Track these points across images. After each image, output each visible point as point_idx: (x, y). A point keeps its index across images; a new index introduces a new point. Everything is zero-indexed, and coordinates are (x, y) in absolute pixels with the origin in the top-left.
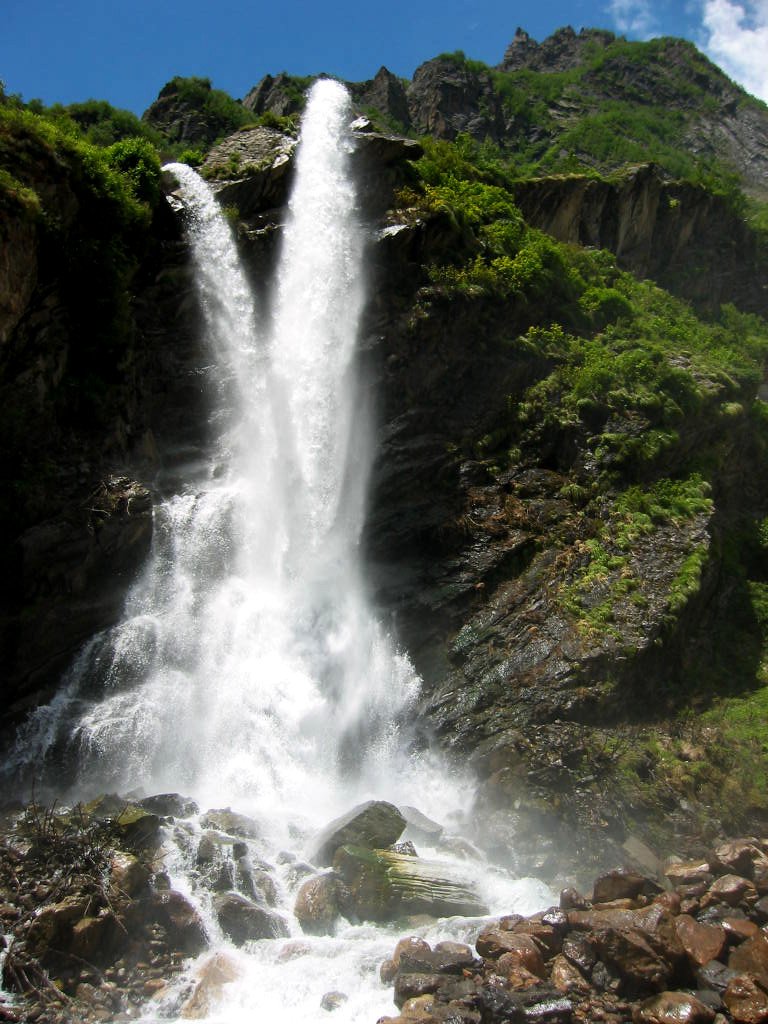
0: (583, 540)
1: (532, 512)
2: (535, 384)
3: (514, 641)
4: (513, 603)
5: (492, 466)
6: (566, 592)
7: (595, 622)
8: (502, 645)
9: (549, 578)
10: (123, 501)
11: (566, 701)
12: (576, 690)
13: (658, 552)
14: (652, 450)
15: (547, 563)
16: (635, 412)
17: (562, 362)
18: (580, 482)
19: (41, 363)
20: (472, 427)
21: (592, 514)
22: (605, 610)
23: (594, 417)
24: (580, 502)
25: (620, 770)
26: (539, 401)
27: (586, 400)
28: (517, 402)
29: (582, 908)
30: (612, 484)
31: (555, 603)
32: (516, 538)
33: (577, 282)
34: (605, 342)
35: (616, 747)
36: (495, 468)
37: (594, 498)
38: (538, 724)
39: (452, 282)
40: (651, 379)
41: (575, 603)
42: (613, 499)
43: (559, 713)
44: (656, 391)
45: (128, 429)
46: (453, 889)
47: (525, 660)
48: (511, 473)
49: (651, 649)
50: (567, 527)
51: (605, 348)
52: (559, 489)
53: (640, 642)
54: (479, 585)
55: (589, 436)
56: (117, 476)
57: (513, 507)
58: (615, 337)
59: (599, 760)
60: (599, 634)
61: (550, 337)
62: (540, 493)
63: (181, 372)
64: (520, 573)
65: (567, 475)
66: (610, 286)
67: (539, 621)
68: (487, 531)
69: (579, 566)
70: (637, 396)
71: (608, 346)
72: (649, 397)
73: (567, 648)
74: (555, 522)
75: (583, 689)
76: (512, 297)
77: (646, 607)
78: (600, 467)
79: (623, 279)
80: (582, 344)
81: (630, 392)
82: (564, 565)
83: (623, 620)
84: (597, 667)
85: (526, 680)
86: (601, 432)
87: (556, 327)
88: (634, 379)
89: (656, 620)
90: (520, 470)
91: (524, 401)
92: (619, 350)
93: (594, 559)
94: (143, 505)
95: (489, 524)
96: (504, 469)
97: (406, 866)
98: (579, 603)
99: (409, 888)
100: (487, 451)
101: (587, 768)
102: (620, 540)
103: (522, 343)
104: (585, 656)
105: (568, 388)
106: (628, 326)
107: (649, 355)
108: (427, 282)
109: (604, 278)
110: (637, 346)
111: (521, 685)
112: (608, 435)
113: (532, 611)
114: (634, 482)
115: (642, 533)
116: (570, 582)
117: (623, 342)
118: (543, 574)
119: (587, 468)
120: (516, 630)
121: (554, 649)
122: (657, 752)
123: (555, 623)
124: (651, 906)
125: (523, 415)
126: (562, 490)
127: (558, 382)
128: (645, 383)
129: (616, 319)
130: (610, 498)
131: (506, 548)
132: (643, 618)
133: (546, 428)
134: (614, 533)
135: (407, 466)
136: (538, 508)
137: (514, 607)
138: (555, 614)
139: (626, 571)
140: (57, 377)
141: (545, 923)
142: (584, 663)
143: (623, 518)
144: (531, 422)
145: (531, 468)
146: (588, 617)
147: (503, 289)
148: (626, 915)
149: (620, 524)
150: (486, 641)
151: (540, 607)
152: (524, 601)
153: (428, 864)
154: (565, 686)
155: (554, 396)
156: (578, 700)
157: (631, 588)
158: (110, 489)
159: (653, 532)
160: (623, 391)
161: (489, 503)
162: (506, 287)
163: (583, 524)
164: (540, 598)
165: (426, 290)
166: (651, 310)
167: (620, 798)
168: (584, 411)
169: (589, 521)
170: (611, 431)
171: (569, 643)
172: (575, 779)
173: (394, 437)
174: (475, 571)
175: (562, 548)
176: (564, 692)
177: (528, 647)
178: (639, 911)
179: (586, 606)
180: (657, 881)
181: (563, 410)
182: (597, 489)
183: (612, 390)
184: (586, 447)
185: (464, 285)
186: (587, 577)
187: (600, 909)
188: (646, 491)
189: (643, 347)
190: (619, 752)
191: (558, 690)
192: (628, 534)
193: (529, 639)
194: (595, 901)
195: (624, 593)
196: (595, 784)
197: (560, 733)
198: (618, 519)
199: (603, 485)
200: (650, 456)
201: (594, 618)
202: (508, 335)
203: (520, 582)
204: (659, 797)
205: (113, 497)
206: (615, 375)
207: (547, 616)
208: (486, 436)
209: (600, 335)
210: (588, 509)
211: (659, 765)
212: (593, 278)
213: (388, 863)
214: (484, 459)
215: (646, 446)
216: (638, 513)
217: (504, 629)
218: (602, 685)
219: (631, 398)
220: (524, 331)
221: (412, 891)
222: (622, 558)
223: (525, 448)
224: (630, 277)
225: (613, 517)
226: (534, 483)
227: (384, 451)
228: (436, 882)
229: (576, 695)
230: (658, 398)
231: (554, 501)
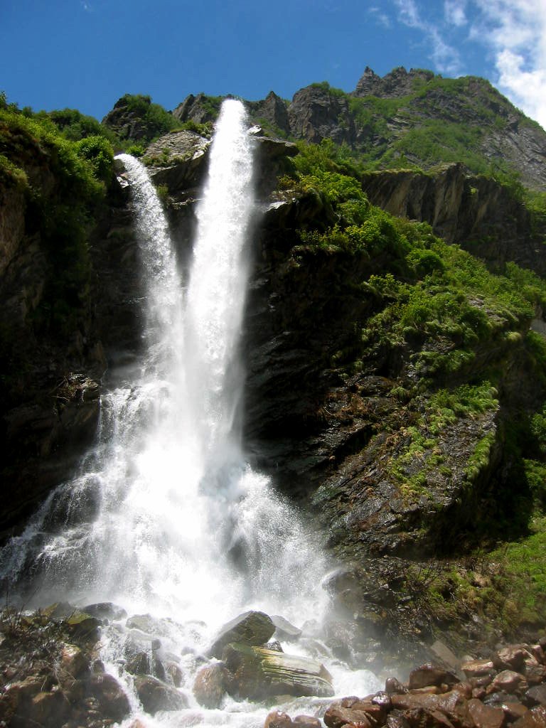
0: (406, 427)
1: (370, 407)
2: (374, 316)
3: (355, 498)
4: (355, 471)
5: (342, 372)
6: (393, 463)
7: (414, 485)
8: (346, 501)
9: (381, 453)
10: (79, 391)
11: (392, 542)
12: (399, 534)
13: (459, 436)
14: (455, 364)
15: (380, 443)
16: (444, 337)
17: (393, 300)
18: (404, 386)
19: (24, 292)
20: (329, 345)
21: (412, 409)
22: (421, 477)
23: (416, 340)
24: (405, 400)
25: (430, 592)
26: (377, 328)
27: (410, 328)
28: (361, 328)
29: (401, 692)
30: (428, 388)
31: (385, 471)
32: (359, 425)
33: (405, 245)
34: (423, 287)
35: (427, 576)
36: (344, 374)
37: (414, 397)
38: (372, 558)
39: (316, 242)
40: (456, 314)
41: (399, 472)
42: (428, 398)
43: (386, 550)
44: (460, 323)
45: (85, 340)
46: (308, 676)
47: (363, 512)
48: (355, 378)
49: (453, 506)
50: (395, 418)
51: (424, 291)
52: (389, 391)
53: (446, 501)
54: (331, 458)
55: (411, 353)
56: (75, 373)
57: (357, 402)
58: (431, 284)
59: (415, 585)
60: (416, 494)
61: (385, 283)
62: (376, 393)
63: (124, 301)
64: (361, 449)
65: (396, 380)
66: (428, 248)
67: (373, 484)
68: (338, 419)
69: (403, 445)
70: (446, 326)
71: (426, 290)
72: (454, 326)
73: (393, 504)
74: (386, 414)
75: (404, 534)
76: (359, 254)
77: (450, 476)
78: (419, 375)
79: (437, 243)
80: (408, 288)
81: (441, 323)
82: (392, 445)
83: (434, 485)
84: (415, 518)
85: (364, 526)
86: (420, 351)
87: (389, 276)
88: (443, 314)
89: (457, 485)
90: (362, 376)
91: (366, 327)
92: (434, 293)
93: (414, 441)
94: (93, 394)
95: (340, 414)
96: (351, 375)
97: (275, 659)
98: (403, 472)
99: (277, 675)
100: (339, 362)
101: (406, 590)
102: (432, 428)
103: (366, 286)
104: (406, 510)
105: (397, 319)
106: (440, 276)
107: (455, 297)
108: (300, 242)
109: (424, 242)
110: (446, 290)
111: (360, 530)
112: (424, 353)
113: (368, 477)
114: (443, 387)
116: (396, 457)
117: (437, 287)
118: (377, 450)
119: (410, 376)
120: (358, 489)
121: (384, 504)
122: (457, 580)
123: (385, 486)
124: (451, 692)
125: (365, 338)
126: (392, 391)
127: (390, 315)
128: (452, 317)
129: (431, 270)
130: (426, 397)
131: (351, 432)
132: (448, 484)
133: (381, 346)
134: (428, 422)
135: (282, 371)
136: (374, 404)
137: (356, 474)
138: (385, 479)
139: (436, 449)
141: (374, 703)
142: (405, 515)
143: (435, 412)
144: (370, 342)
145: (371, 375)
146: (409, 482)
147: (352, 248)
148: (433, 698)
149: (433, 416)
150: (336, 498)
151: (375, 474)
152: (363, 469)
153: (291, 658)
154: (392, 531)
155: (387, 324)
156: (400, 542)
157: (440, 462)
158: (70, 382)
159: (456, 422)
160: (435, 322)
161: (340, 399)
162: (355, 247)
163: (406, 416)
164: (375, 468)
165: (299, 248)
166: (456, 265)
167: (430, 613)
168: (408, 336)
169: (411, 413)
170: (427, 350)
171: (395, 501)
172: (397, 598)
173: (273, 351)
174: (328, 447)
175: (391, 432)
176: (390, 535)
177: (366, 502)
178: (442, 695)
179: (408, 474)
180: (455, 674)
181: (393, 335)
182: (416, 391)
183: (429, 321)
184: (409, 361)
185: (325, 245)
186: (408, 454)
187: (414, 693)
188: (451, 393)
189: (449, 291)
190: (429, 579)
191: (387, 534)
192: (438, 423)
193: (367, 497)
194: (411, 688)
195: (434, 465)
196: (412, 602)
197: (387, 565)
198: (431, 412)
199: (421, 388)
200: (454, 368)
201: (413, 483)
202: (356, 280)
203: (361, 456)
204: (458, 612)
205: (72, 388)
206: (431, 310)
207: (380, 480)
208: (338, 352)
209: (421, 282)
210: (410, 405)
211: (458, 589)
212: (416, 242)
213: (261, 657)
214: (337, 368)
215: (452, 361)
216: (445, 409)
217: (348, 489)
218: (418, 530)
219: (442, 327)
220: (367, 278)
221: (279, 677)
222: (433, 440)
223: (366, 361)
224: (442, 242)
225: (427, 411)
226: (372, 385)
227: (266, 360)
228: (296, 672)
229: (399, 537)
230: (460, 327)
231: (386, 399)
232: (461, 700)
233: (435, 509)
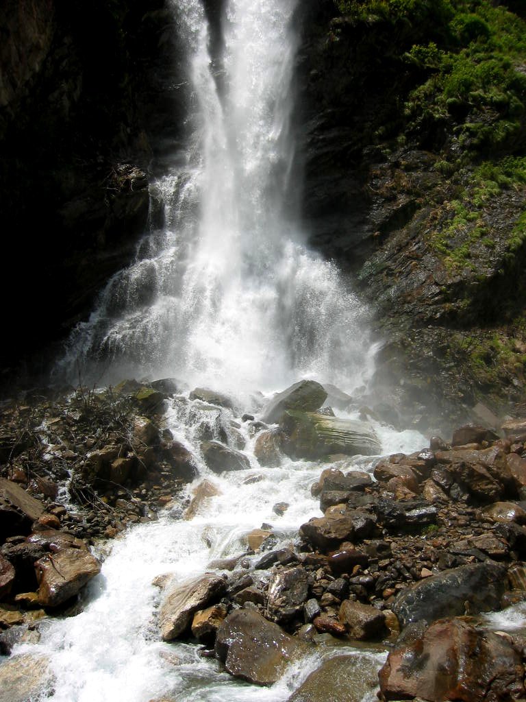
0: (450, 201)
1: (413, 182)
2: (416, 88)
3: (400, 272)
4: (400, 246)
5: (384, 148)
6: (437, 237)
7: (457, 258)
8: (392, 275)
9: (425, 228)
10: (128, 181)
11: (436, 313)
12: (443, 305)
13: (502, 208)
14: (500, 135)
15: (424, 217)
16: (489, 107)
17: (436, 71)
18: (448, 159)
19: (65, 86)
20: (371, 121)
21: (456, 182)
22: (464, 250)
23: (459, 111)
24: (448, 174)
25: (472, 359)
26: (419, 100)
27: (453, 99)
28: (403, 102)
29: (445, 449)
30: (471, 160)
31: (430, 245)
32: (402, 200)
33: (448, 10)
34: (468, 55)
35: (470, 344)
36: (387, 150)
37: (458, 170)
38: (417, 328)
39: (356, 13)
40: (500, 82)
41: (443, 245)
42: (472, 171)
43: (431, 321)
44: (505, 91)
45: (128, 130)
46: (358, 437)
47: (408, 285)
48: (398, 153)
49: (496, 276)
50: (439, 192)
51: (468, 60)
52: (433, 164)
53: (488, 272)
54: (376, 234)
55: (455, 126)
56: (123, 164)
57: (400, 178)
58: (476, 51)
59: (458, 353)
60: (460, 267)
61: (428, 53)
62: (419, 168)
63: (163, 88)
64: (405, 224)
65: (438, 155)
66: (473, 11)
67: (417, 258)
68: (382, 195)
69: (446, 219)
70: (491, 95)
71: (470, 58)
72: (499, 95)
73: (437, 277)
74: (430, 188)
75: (448, 305)
76: (401, 24)
77: (493, 247)
78: (463, 148)
79: (483, 6)
80: (451, 57)
81: (485, 92)
82: (436, 219)
83: (477, 257)
84: (458, 289)
85: (409, 298)
86: (463, 122)
87: (432, 45)
88: (488, 82)
89: (500, 256)
90: (405, 151)
91: (408, 101)
92: (478, 61)
93: (457, 214)
94: (142, 183)
95: (383, 190)
96: (394, 151)
97: (328, 423)
98: (446, 245)
99: (330, 437)
100: (382, 138)
101: (450, 358)
102: (476, 201)
103: (408, 58)
104: (449, 282)
105: (440, 91)
106: (484, 42)
107: (501, 64)
108: (338, 14)
109: (468, 5)
110: (491, 58)
111: (405, 302)
112: (468, 125)
113: (413, 251)
114: (486, 159)
115: (492, 195)
116: (440, 231)
117: (482, 55)
118: (421, 225)
119: (453, 149)
120: (402, 264)
121: (429, 277)
122: (498, 347)
123: (429, 259)
124: (491, 448)
125: (407, 112)
126: (435, 165)
127: (432, 86)
128: (496, 85)
129: (476, 37)
130: (469, 170)
131: (395, 208)
132: (491, 255)
133: (424, 120)
134: (472, 195)
135: (325, 150)
136: (418, 178)
137: (401, 248)
138: (429, 253)
139: (479, 222)
140: (77, 94)
141: (420, 459)
142: (449, 287)
143: (478, 184)
144: (413, 116)
145: (414, 150)
146: (452, 255)
147: (393, 17)
148: (475, 453)
149: (476, 189)
150: (381, 272)
151: (419, 248)
152: (408, 244)
153: (342, 421)
154: (436, 303)
155: (429, 97)
156: (444, 313)
157: (483, 234)
158: (118, 173)
159: (500, 194)
160: (480, 92)
161: (383, 175)
162: (395, 15)
163: (449, 189)
164: (419, 242)
165: (337, 20)
166: (503, 29)
167: (472, 378)
168: (452, 108)
169: (454, 187)
170: (471, 122)
171: (439, 273)
172: (441, 365)
173: (315, 130)
174: (373, 223)
175: (435, 206)
176: (435, 306)
177: (410, 276)
178: (483, 451)
179: (451, 247)
180: (495, 432)
181: (436, 107)
182: (460, 164)
183: (472, 91)
184: (452, 134)
185: (364, 15)
186: (452, 227)
187: (456, 450)
188: (496, 165)
189: (496, 58)
190: (472, 347)
191: (431, 305)
192: (482, 196)
193: (411, 271)
194: (453, 445)
195: (477, 237)
196: (455, 368)
197: (431, 335)
198: (474, 185)
199: (464, 161)
200: (499, 139)
201: (456, 255)
202: (397, 52)
203: (405, 231)
204: (498, 376)
205: (121, 179)
206: (475, 80)
207: (424, 254)
208: (381, 128)
209: (465, 50)
210: (453, 178)
211: (499, 356)
212: (460, 7)
213: (315, 421)
214: (380, 144)
215: (496, 132)
216: (489, 181)
217: (393, 264)
218: (461, 301)
219: (486, 96)
220: (408, 49)
221: (332, 438)
222: (477, 213)
223: (409, 135)
224: (488, 4)
225: (471, 184)
226: (415, 160)
227: (309, 140)
228: (347, 434)
229: (443, 308)
230: (505, 96)
231: (429, 173)
232: (500, 455)
233: (478, 281)
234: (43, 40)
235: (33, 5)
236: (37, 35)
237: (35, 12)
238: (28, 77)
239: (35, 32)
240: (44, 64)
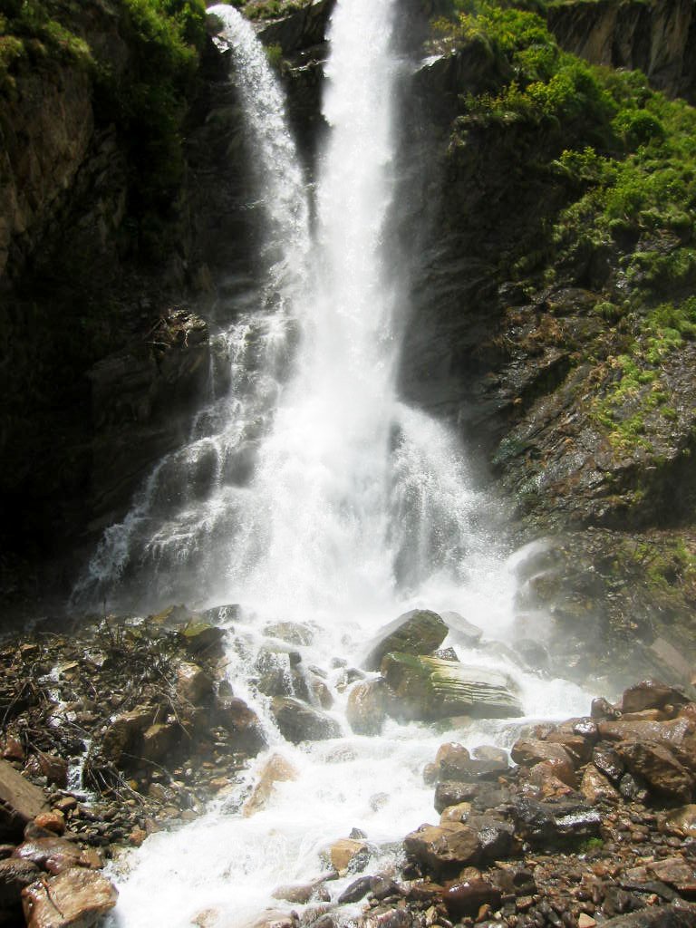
0: (615, 355)
1: (566, 330)
2: (569, 207)
3: (549, 453)
4: (549, 417)
5: (528, 286)
6: (599, 405)
7: (626, 434)
8: (538, 457)
9: (582, 392)
10: (182, 333)
11: (598, 509)
12: (608, 499)
13: (687, 366)
14: (681, 268)
15: (581, 378)
16: (666, 231)
17: (595, 183)
18: (613, 300)
19: (101, 206)
20: (509, 250)
21: (623, 331)
22: (636, 423)
23: (627, 237)
24: (613, 319)
25: (649, 576)
26: (573, 222)
27: (618, 220)
28: (551, 224)
29: (613, 718)
30: (644, 301)
31: (589, 416)
32: (552, 355)
33: (610, 105)
34: (636, 163)
35: (647, 553)
36: (531, 288)
37: (626, 315)
38: (572, 531)
39: (487, 109)
40: (681, 198)
41: (607, 416)
42: (644, 315)
43: (592, 520)
44: (687, 210)
45: (185, 264)
46: (491, 691)
47: (560, 471)
48: (547, 292)
49: (679, 458)
50: (600, 344)
51: (637, 169)
52: (592, 307)
53: (670, 453)
54: (517, 401)
55: (622, 255)
56: (176, 309)
57: (549, 325)
58: (647, 157)
59: (630, 566)
60: (630, 446)
61: (583, 160)
62: (574, 311)
63: (233, 207)
64: (555, 389)
65: (600, 293)
66: (642, 106)
67: (573, 434)
68: (524, 349)
69: (611, 381)
70: (668, 215)
71: (639, 166)
72: (680, 215)
73: (599, 459)
74: (589, 339)
75: (614, 498)
76: (547, 123)
77: (675, 419)
78: (632, 285)
79: (656, 99)
80: (615, 166)
81: (661, 211)
82: (597, 380)
83: (653, 432)
84: (629, 476)
85: (561, 490)
86: (633, 250)
87: (590, 150)
88: (665, 198)
89: (685, 431)
90: (555, 290)
91: (558, 223)
92: (651, 171)
93: (626, 374)
94: (200, 334)
95: (526, 342)
96: (539, 289)
97: (448, 671)
98: (612, 417)
99: (451, 691)
100: (523, 273)
101: (618, 573)
102: (651, 356)
103: (557, 167)
104: (617, 467)
105: (600, 209)
106: (659, 146)
107: (680, 174)
108: (463, 111)
109: (635, 98)
110: (667, 166)
111: (556, 494)
112: (638, 254)
113: (566, 425)
114: (665, 300)
115: (672, 348)
116: (604, 395)
117: (655, 162)
118: (577, 388)
119: (619, 286)
120: (551, 442)
121: (588, 460)
122: (685, 557)
123: (589, 436)
124: (677, 720)
125: (557, 237)
126: (596, 307)
127: (591, 204)
128: (675, 202)
129: (648, 139)
130: (641, 314)
131: (542, 366)
132: (672, 430)
133: (580, 248)
134: (645, 348)
135: (448, 289)
136: (572, 326)
137: (550, 420)
138: (588, 427)
139: (656, 384)
140: (116, 218)
141: (577, 733)
142: (616, 473)
143: (653, 334)
144: (566, 242)
145: (567, 287)
146: (620, 429)
147: (537, 114)
148: (654, 726)
149: (651, 340)
150: (523, 453)
151: (575, 420)
152: (559, 415)
153: (469, 668)
154: (598, 495)
155: (586, 217)
156: (610, 509)
157: (661, 401)
158: (169, 322)
159: (683, 347)
160: (653, 211)
161: (526, 322)
162: (540, 112)
163: (615, 340)
164: (574, 412)
165: (463, 118)
166: (682, 129)
167: (649, 602)
168: (616, 231)
169: (621, 337)
170: (642, 250)
171: (601, 454)
172: (606, 584)
173: (435, 261)
174: (513, 387)
175: (595, 364)
176: (597, 500)
177: (563, 459)
178: (666, 723)
179: (618, 419)
180: (683, 692)
181: (596, 231)
182: (628, 307)
183: (644, 209)
184: (618, 265)
185: (499, 112)
186: (619, 392)
187: (629, 719)
188: (677, 307)
189: (673, 167)
190: (648, 558)
191: (592, 498)
192: (659, 349)
193: (564, 451)
194: (624, 711)
195: (653, 405)
196: (626, 588)
197: (594, 540)
198: (650, 334)
199: (635, 302)
200: (680, 273)
201: (626, 430)
202: (542, 160)
203: (555, 397)
204: (686, 600)
205: (172, 330)
206: (647, 195)
207: (581, 429)
208: (523, 258)
209: (632, 156)
210: (620, 325)
211: (686, 570)
212: (625, 100)
213: (431, 669)
214: (521, 280)
215: (676, 264)
216: (668, 329)
217: (540, 442)
218: (633, 493)
219: (661, 216)
220: (558, 155)
221: (454, 693)
222: (652, 372)
223: (559, 268)
224: (661, 97)
225: (644, 333)
226: (569, 302)
227: (426, 276)
228: (476, 686)
229: (608, 503)
230: (688, 217)
231: (588, 319)
232: (691, 730)
233: (656, 464)
234: (75, 148)
235: (61, 103)
236: (66, 142)
237: (64, 113)
238: (53, 195)
239: (63, 139)
240: (75, 177)
